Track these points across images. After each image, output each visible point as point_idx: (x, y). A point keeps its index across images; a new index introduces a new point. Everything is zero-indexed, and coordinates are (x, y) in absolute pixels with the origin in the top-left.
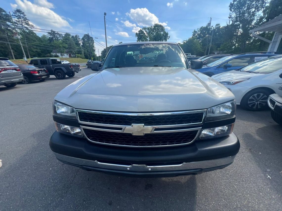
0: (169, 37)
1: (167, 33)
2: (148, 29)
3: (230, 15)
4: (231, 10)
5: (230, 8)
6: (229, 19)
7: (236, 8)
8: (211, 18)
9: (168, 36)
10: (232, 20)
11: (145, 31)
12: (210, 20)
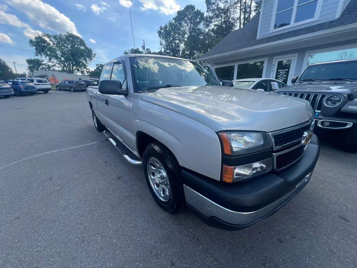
0: (95, 55)
1: (90, 48)
2: (55, 37)
3: (161, 42)
4: (160, 38)
5: (158, 35)
6: (160, 45)
7: (164, 36)
8: (144, 41)
9: (92, 54)
10: (163, 47)
11: (50, 40)
12: (143, 43)
